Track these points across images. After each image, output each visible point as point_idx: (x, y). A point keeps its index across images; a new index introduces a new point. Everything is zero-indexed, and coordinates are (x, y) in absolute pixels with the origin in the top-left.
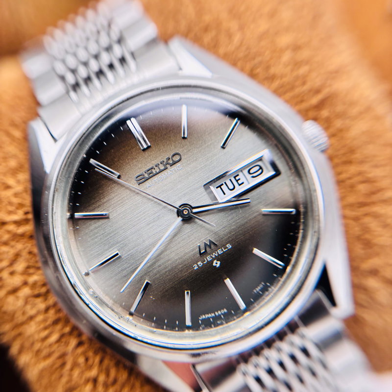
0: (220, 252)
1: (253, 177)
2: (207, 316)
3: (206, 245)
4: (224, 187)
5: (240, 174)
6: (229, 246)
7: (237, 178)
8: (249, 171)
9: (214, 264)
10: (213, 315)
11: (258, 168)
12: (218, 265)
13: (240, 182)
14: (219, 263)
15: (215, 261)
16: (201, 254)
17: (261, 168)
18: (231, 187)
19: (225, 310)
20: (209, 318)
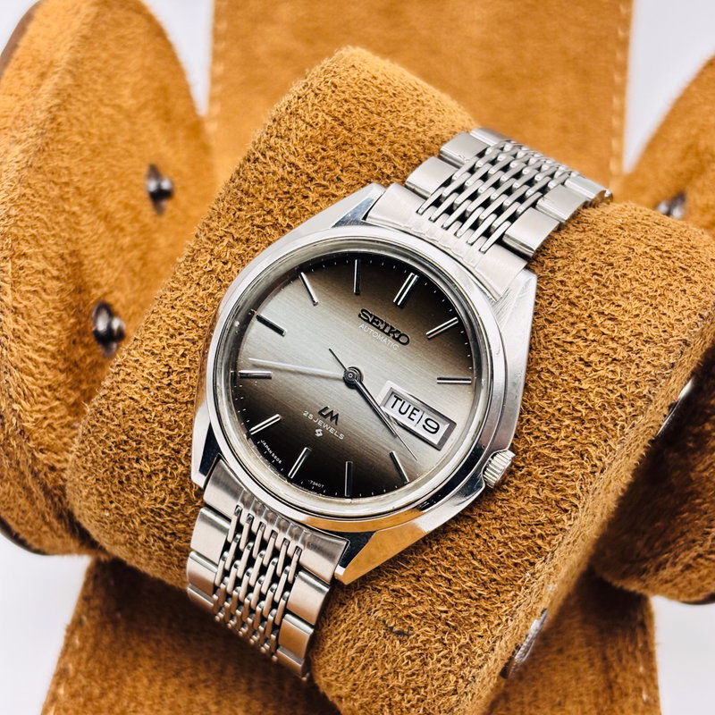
0: (332, 430)
1: (424, 426)
2: (267, 447)
3: (332, 412)
4: (399, 403)
5: (421, 413)
6: (341, 437)
7: (415, 411)
8: (428, 419)
9: (317, 431)
10: (271, 452)
11: (436, 426)
12: (318, 435)
13: (412, 416)
14: (321, 434)
15: (320, 430)
16: (320, 413)
17: (437, 429)
18: (403, 411)
19: (280, 462)
20: (266, 449)
